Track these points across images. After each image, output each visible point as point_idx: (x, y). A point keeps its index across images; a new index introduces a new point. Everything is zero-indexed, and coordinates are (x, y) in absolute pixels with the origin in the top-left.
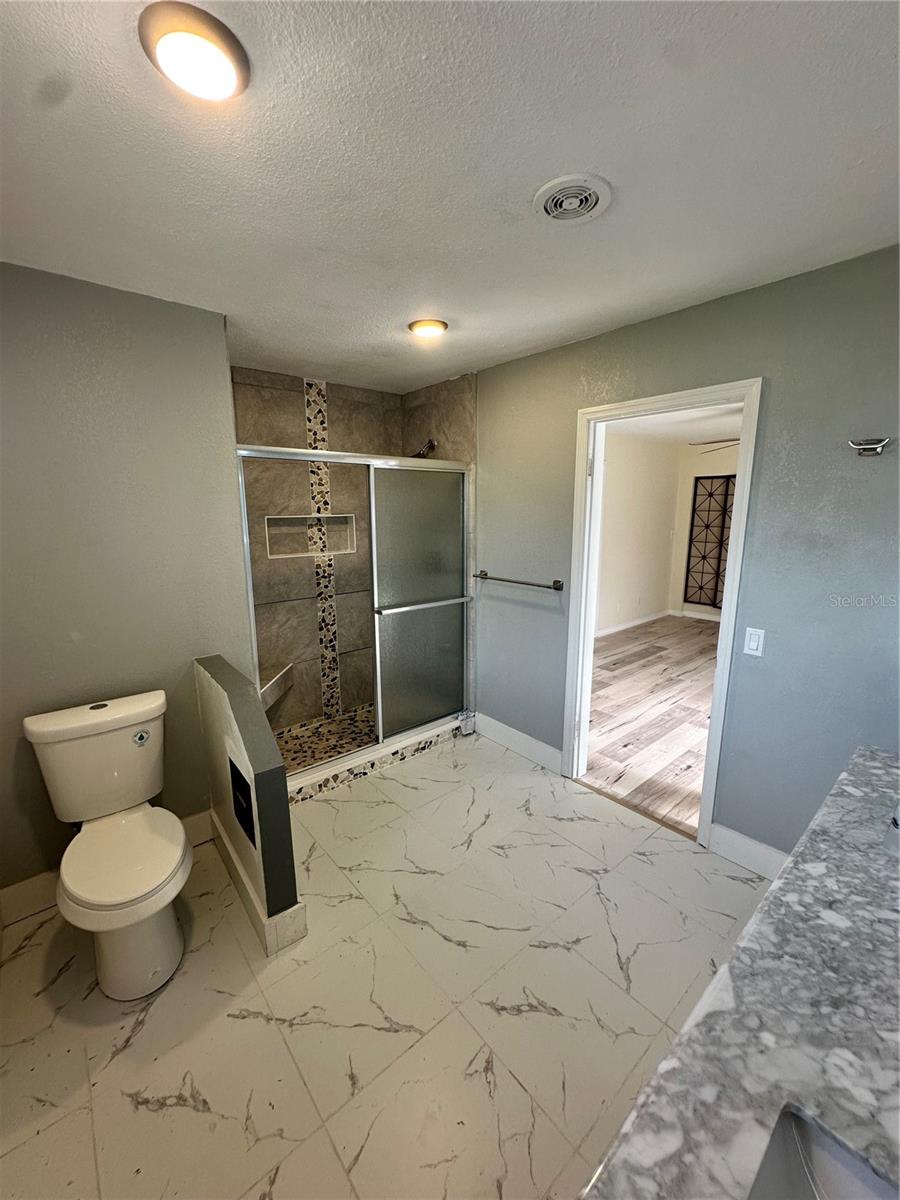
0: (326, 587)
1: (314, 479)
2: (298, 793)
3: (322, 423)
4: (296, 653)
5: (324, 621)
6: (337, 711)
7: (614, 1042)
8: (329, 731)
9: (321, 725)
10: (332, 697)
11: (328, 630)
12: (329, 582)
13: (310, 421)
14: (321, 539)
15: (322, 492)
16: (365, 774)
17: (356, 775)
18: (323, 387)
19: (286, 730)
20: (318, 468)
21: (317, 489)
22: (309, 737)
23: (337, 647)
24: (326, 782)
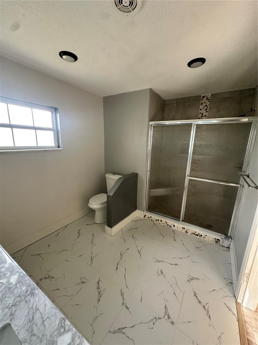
2: (150, 217)
3: (206, 109)
7: (90, 324)
13: (201, 110)
16: (171, 226)
17: (168, 225)
24: (158, 220)
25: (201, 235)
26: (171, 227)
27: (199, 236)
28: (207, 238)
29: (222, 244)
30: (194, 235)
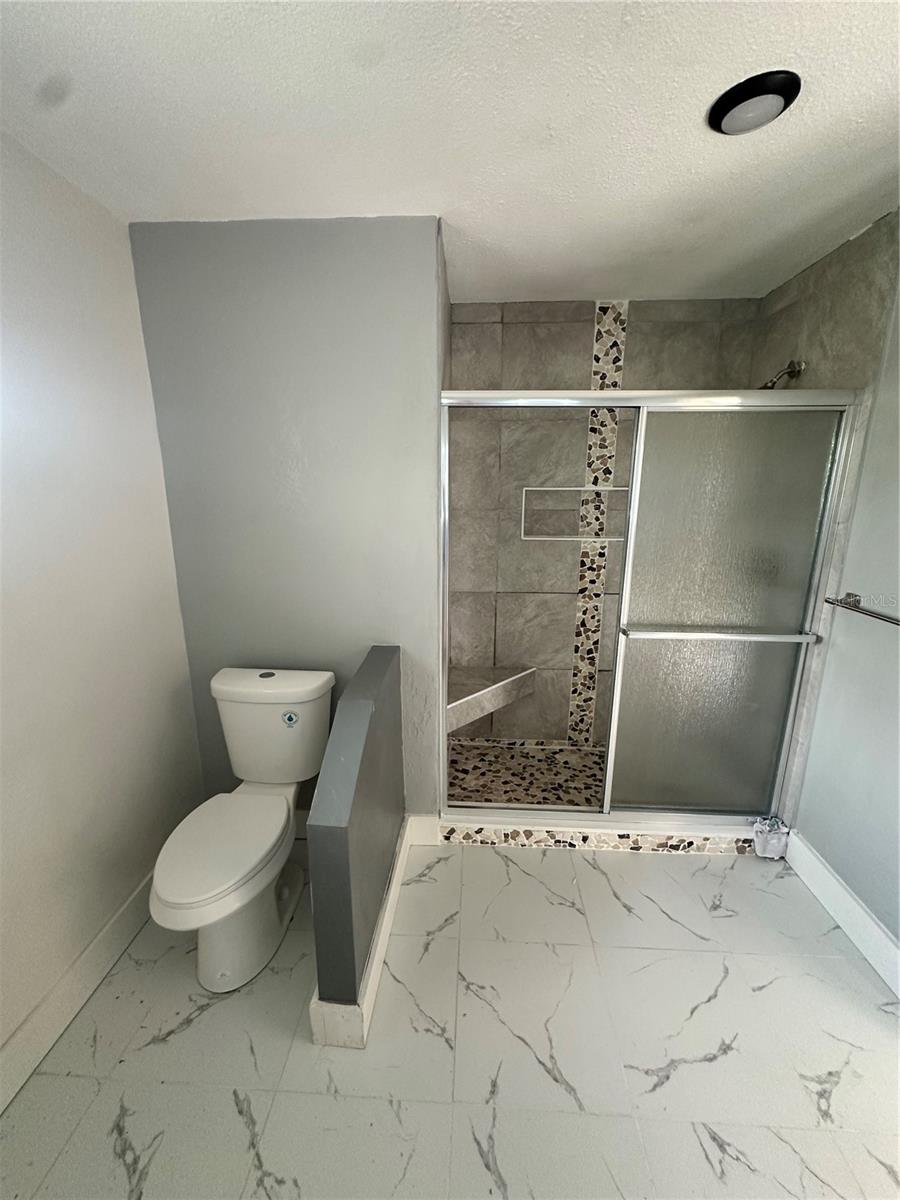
0: (592, 582)
1: (594, 439)
2: (477, 832)
3: (617, 360)
4: (541, 657)
5: (583, 624)
6: (587, 740)
8: (566, 763)
9: (561, 750)
10: (582, 721)
11: (588, 638)
12: (598, 576)
13: (597, 359)
14: (597, 519)
15: (602, 456)
16: (571, 845)
17: (559, 841)
18: (624, 309)
19: (519, 742)
20: (603, 424)
21: (596, 452)
22: (539, 761)
23: (597, 661)
24: (515, 834)
25: (691, 844)
26: (574, 846)
27: (684, 848)
28: (708, 846)
29: (764, 851)
30: (665, 852)
